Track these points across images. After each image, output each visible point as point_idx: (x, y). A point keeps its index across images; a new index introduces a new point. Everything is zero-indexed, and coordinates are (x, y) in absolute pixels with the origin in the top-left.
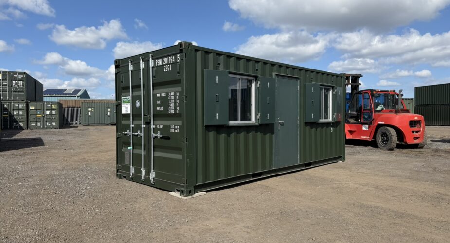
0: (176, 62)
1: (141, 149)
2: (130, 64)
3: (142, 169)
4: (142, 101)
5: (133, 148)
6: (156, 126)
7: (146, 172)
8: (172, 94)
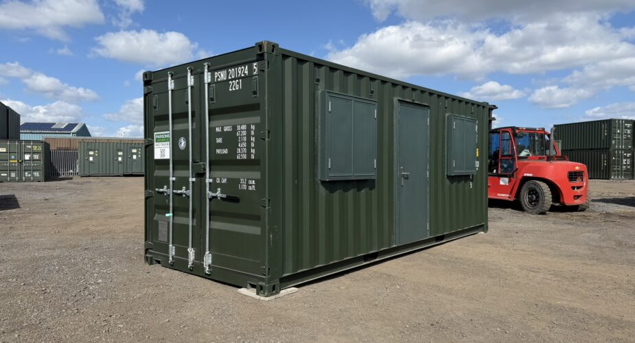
0: (251, 75)
1: (188, 217)
2: (170, 78)
3: (189, 250)
4: (190, 139)
5: (173, 216)
6: (215, 179)
7: (196, 254)
8: (244, 127)
